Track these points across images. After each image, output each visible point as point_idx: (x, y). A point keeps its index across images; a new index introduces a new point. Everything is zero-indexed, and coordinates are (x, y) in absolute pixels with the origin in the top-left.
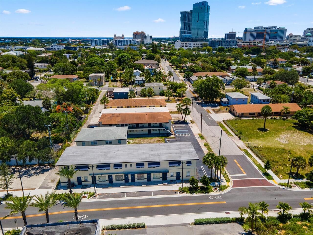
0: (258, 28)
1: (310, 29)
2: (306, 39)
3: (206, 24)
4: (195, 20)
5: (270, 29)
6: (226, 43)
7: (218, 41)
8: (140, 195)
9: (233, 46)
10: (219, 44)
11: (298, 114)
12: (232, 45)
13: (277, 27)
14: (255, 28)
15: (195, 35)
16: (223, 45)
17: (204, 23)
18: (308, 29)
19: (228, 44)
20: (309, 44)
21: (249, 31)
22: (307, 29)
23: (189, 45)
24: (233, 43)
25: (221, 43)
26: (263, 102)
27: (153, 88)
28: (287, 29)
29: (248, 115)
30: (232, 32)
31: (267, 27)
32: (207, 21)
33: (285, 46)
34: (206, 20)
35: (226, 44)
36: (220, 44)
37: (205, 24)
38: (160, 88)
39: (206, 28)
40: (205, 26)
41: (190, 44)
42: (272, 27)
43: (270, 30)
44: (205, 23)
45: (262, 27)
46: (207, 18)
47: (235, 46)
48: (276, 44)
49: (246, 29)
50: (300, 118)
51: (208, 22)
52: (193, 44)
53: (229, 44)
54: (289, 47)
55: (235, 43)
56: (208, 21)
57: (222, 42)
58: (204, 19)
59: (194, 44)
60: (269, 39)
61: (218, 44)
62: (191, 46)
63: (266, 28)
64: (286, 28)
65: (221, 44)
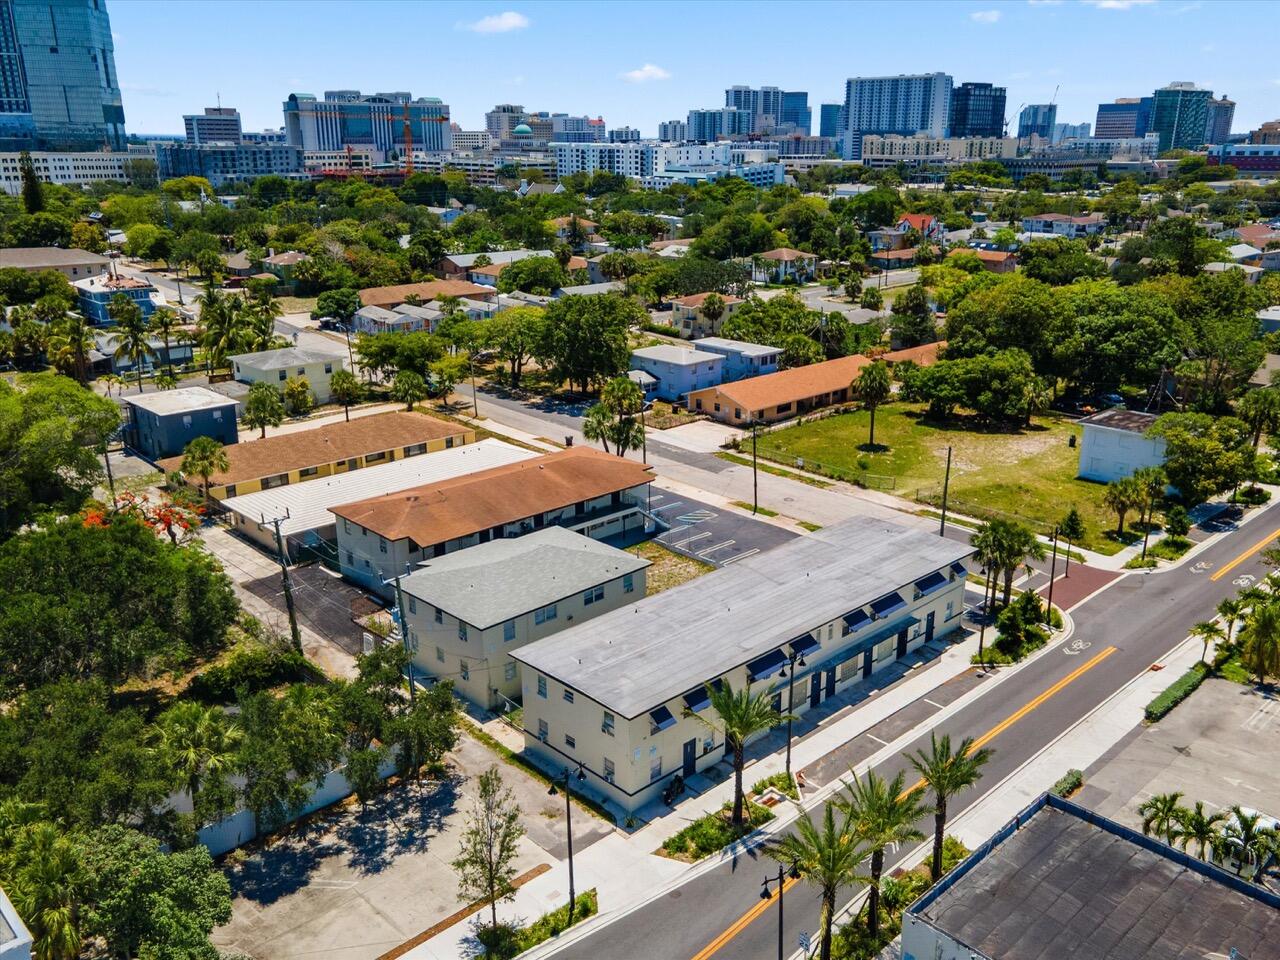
0: (341, 95)
1: (504, 111)
2: (516, 145)
3: (106, 66)
4: (38, 42)
5: (387, 101)
6: (255, 160)
7: (214, 152)
8: (910, 722)
9: (287, 171)
10: (225, 166)
11: (929, 380)
12: (284, 167)
13: (415, 98)
14: (328, 95)
15: (54, 119)
16: (245, 168)
17: (95, 59)
18: (498, 107)
19: (262, 164)
20: (563, 163)
21: (310, 107)
22: (494, 108)
23: (52, 169)
24: (284, 161)
25: (233, 160)
26: (763, 368)
27: (302, 372)
28: (447, 107)
29: (774, 415)
30: (219, 110)
31: (373, 93)
32: (103, 51)
33: (480, 173)
34: (98, 46)
35: (255, 166)
36: (229, 163)
37: (102, 68)
38: (328, 371)
39: (109, 86)
40: (103, 75)
41: (58, 164)
42: (396, 96)
43: (389, 105)
44: (100, 60)
45: (357, 95)
46: (103, 35)
47: (297, 171)
48: (442, 164)
49: (293, 98)
50: (942, 390)
51: (109, 54)
52: (71, 164)
53: (269, 165)
54: (495, 177)
55: (293, 161)
56: (107, 51)
57: (232, 153)
58: (89, 39)
59: (79, 164)
60: (394, 142)
61: (221, 164)
62: (66, 172)
63: (374, 100)
64: (444, 103)
65: (234, 166)
